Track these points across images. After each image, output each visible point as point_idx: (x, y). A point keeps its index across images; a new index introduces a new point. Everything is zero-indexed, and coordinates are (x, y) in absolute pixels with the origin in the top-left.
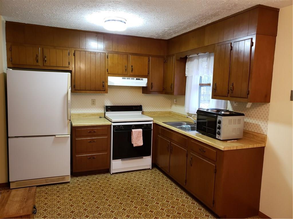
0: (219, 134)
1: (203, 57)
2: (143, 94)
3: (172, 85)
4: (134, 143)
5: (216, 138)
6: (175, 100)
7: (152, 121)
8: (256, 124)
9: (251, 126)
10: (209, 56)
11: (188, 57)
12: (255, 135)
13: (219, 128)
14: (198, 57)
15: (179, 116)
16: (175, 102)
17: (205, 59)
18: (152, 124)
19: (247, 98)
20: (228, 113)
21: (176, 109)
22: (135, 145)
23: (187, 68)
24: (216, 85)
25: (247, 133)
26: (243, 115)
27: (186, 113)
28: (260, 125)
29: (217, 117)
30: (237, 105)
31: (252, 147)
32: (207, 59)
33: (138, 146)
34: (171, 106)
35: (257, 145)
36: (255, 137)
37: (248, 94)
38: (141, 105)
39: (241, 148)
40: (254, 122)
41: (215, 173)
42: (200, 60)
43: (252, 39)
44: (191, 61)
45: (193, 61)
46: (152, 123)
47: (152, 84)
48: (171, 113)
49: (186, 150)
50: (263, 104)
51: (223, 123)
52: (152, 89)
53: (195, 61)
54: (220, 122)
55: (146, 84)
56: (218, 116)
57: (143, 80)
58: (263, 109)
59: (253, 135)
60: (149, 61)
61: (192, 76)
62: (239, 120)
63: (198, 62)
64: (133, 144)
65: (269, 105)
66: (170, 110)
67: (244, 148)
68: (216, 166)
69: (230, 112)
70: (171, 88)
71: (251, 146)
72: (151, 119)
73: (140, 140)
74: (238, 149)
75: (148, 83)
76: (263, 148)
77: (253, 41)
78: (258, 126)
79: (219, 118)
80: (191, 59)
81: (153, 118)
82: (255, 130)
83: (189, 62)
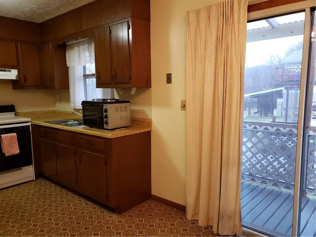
0: (107, 123)
1: (83, 43)
2: (14, 91)
3: (51, 77)
4: (5, 152)
5: (105, 128)
6: (58, 96)
7: (30, 122)
8: (142, 110)
9: (138, 114)
10: (90, 43)
11: (67, 44)
12: (142, 121)
13: (106, 117)
14: (78, 44)
15: (65, 114)
16: (59, 99)
17: (86, 46)
18: (30, 126)
19: (130, 83)
20: (114, 101)
21: (61, 107)
22: (7, 154)
23: (68, 58)
24: (99, 73)
25: (135, 120)
26: (129, 102)
27: (73, 110)
28: (145, 111)
29: (103, 106)
30: (122, 93)
31: (140, 132)
32: (88, 47)
33: (13, 154)
34: (54, 104)
35: (144, 130)
36: (142, 123)
37: (130, 79)
38: (12, 105)
39: (129, 134)
40: (140, 109)
41: (106, 164)
42: (81, 47)
43: (128, 22)
44: (71, 49)
45: (73, 49)
46: (29, 124)
47: (25, 76)
48: (55, 112)
49: (73, 148)
50: (146, 90)
51: (109, 111)
52: (25, 83)
53: (76, 49)
54: (106, 111)
55: (16, 77)
56: (104, 104)
57: (11, 72)
58: (146, 95)
59: (140, 121)
60: (17, 48)
61: (74, 66)
62: (126, 107)
63: (79, 50)
64: (4, 154)
65: (151, 90)
66: (54, 109)
67: (132, 134)
68: (105, 157)
69: (116, 100)
70: (51, 81)
71: (138, 131)
72: (29, 119)
73: (15, 147)
74: (126, 135)
75: (19, 75)
76: (149, 133)
77: (129, 24)
78: (143, 112)
79: (105, 106)
80: (72, 47)
81: (30, 119)
82: (142, 116)
83: (69, 50)
